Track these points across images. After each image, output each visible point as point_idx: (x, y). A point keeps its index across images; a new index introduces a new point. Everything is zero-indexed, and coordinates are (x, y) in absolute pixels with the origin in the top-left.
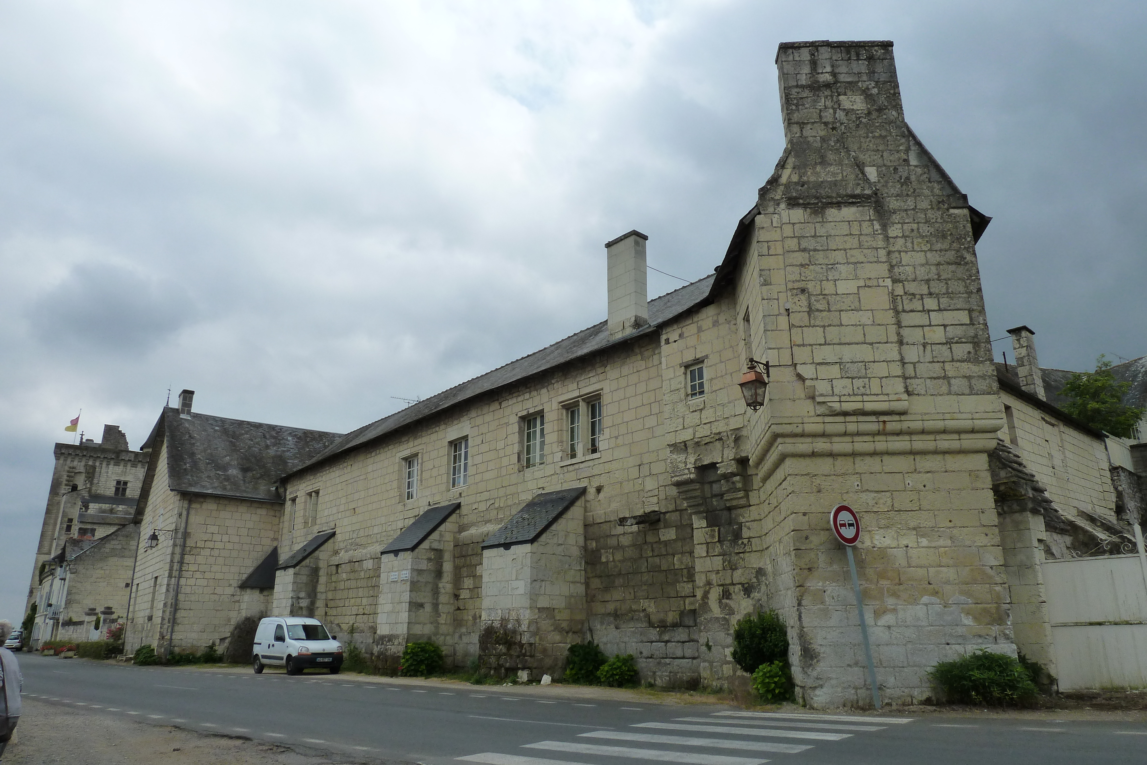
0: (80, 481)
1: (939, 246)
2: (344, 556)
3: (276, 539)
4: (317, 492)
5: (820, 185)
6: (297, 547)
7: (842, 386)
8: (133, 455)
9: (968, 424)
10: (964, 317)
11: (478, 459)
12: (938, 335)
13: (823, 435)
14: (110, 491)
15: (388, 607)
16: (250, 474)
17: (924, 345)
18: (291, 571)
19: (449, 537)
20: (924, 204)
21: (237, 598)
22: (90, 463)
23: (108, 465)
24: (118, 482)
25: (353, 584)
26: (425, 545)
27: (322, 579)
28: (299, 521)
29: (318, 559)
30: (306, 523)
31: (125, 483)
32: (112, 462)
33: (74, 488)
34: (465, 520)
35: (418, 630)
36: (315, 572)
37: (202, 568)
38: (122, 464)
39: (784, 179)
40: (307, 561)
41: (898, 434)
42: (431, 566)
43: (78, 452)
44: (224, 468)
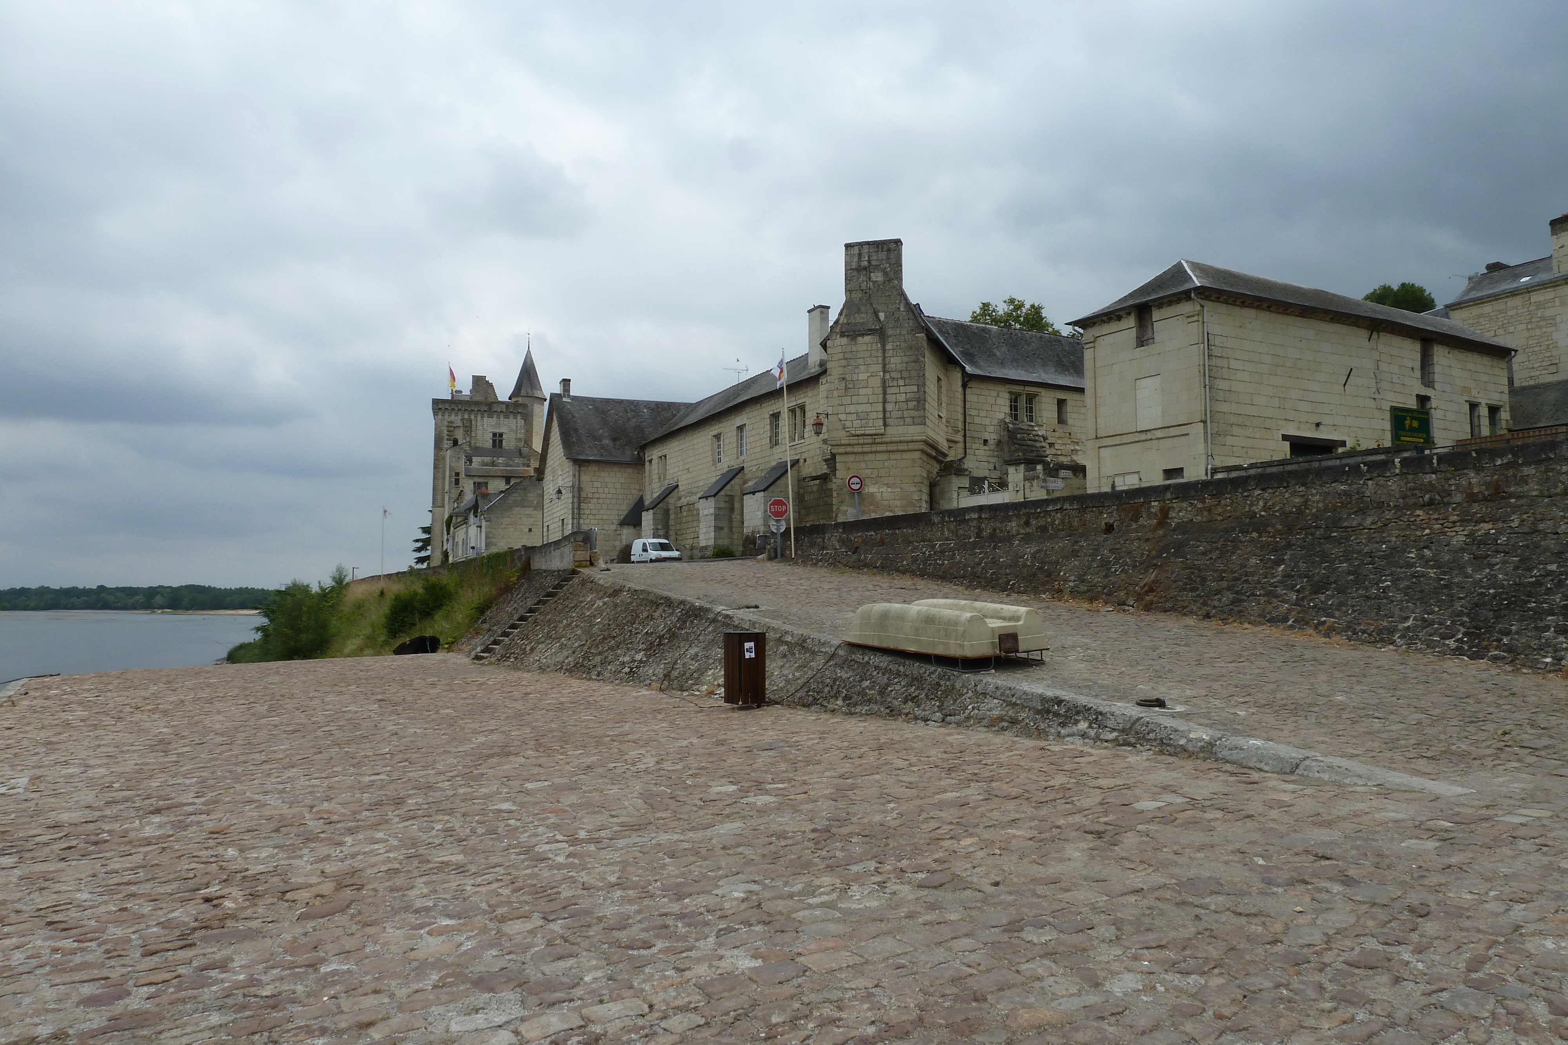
0: (459, 435)
1: (908, 353)
2: (684, 501)
3: (640, 490)
4: (665, 456)
5: (856, 324)
6: (655, 495)
7: (857, 423)
8: (504, 406)
9: (910, 438)
10: (915, 389)
11: (751, 439)
12: (902, 397)
13: (849, 445)
14: (489, 444)
15: (704, 530)
16: (618, 443)
17: (896, 403)
18: (651, 512)
19: (737, 487)
20: (904, 332)
21: (619, 532)
22: (466, 417)
23: (482, 417)
24: (494, 435)
25: (690, 518)
26: (722, 493)
27: (672, 517)
28: (655, 477)
29: (668, 503)
30: (660, 478)
31: (501, 435)
32: (486, 415)
33: (455, 443)
34: (747, 477)
35: (720, 542)
36: (667, 512)
37: (593, 512)
38: (495, 416)
39: (841, 321)
40: (661, 505)
41: (882, 443)
42: (727, 505)
43: (453, 406)
44: (600, 440)
